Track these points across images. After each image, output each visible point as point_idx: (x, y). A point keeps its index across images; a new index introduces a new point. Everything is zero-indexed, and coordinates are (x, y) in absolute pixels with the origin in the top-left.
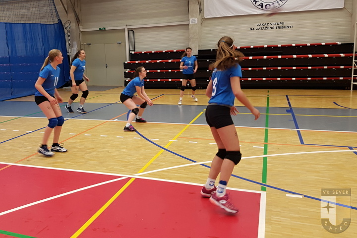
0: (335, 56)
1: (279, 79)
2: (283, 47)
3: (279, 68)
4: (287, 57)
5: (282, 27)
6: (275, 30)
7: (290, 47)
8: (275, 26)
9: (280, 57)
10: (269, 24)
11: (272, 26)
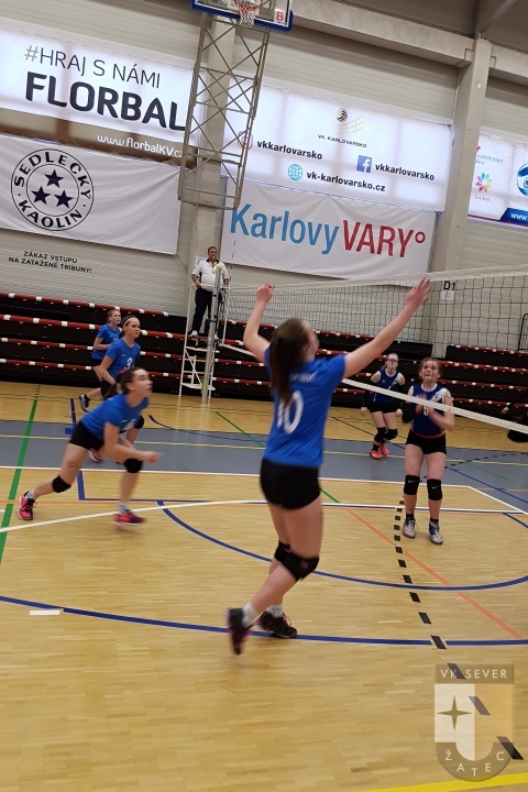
0: (158, 335)
1: (61, 366)
2: (72, 305)
3: (62, 345)
4: (78, 325)
5: (73, 268)
6: (59, 271)
7: (85, 307)
8: (59, 263)
9: (64, 323)
10: (49, 257)
11: (54, 261)
